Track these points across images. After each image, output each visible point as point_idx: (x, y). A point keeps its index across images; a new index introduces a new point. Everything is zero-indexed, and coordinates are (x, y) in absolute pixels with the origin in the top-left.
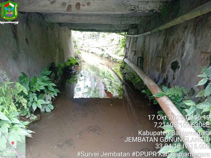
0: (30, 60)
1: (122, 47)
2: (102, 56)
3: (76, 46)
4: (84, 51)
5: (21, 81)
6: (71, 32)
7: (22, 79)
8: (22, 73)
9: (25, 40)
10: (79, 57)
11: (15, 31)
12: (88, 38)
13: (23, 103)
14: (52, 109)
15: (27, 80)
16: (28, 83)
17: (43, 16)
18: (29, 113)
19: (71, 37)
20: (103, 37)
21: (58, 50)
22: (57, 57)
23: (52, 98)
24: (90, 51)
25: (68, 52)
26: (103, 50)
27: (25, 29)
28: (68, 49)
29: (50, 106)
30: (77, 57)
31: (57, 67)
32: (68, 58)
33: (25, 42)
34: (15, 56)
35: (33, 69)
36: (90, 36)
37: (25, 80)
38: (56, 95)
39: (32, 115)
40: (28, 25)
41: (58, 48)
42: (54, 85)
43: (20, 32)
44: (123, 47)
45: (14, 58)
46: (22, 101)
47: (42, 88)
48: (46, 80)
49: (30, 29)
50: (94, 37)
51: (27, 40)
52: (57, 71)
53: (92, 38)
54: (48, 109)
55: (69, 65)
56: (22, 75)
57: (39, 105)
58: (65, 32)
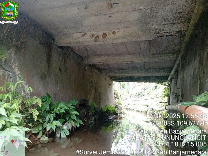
0: (59, 86)
1: (164, 96)
2: (146, 112)
3: (117, 98)
4: (130, 110)
5: (43, 99)
6: (112, 83)
7: (44, 98)
8: (47, 94)
9: (59, 68)
10: (119, 107)
11: (48, 56)
12: (134, 97)
13: (34, 115)
14: (68, 135)
15: (49, 100)
16: (49, 103)
17: (83, 59)
18: (41, 133)
19: (111, 87)
20: (148, 94)
21: (94, 92)
22: (92, 97)
23: (72, 126)
24: (135, 109)
25: (107, 98)
26: (147, 106)
27: (60, 60)
28: (107, 97)
29: (66, 132)
30: (117, 107)
31: (90, 106)
32: (106, 105)
33: (58, 70)
34: (43, 76)
35: (60, 96)
36: (136, 95)
37: (48, 100)
38: (78, 126)
39: (44, 136)
40: (64, 58)
41: (95, 90)
42: (77, 113)
43: (54, 61)
44: (166, 96)
45: (42, 77)
46: (34, 113)
47: (63, 111)
48: (71, 108)
49: (66, 62)
50: (140, 96)
51: (60, 69)
52: (89, 109)
53: (138, 96)
54: (64, 135)
55: (105, 110)
56: (46, 95)
57: (53, 126)
58: (105, 80)
